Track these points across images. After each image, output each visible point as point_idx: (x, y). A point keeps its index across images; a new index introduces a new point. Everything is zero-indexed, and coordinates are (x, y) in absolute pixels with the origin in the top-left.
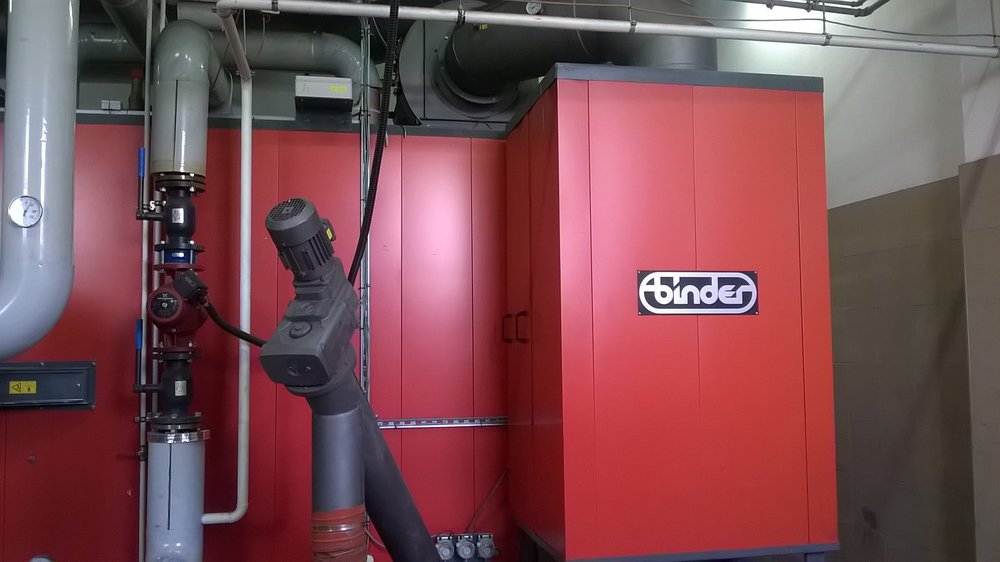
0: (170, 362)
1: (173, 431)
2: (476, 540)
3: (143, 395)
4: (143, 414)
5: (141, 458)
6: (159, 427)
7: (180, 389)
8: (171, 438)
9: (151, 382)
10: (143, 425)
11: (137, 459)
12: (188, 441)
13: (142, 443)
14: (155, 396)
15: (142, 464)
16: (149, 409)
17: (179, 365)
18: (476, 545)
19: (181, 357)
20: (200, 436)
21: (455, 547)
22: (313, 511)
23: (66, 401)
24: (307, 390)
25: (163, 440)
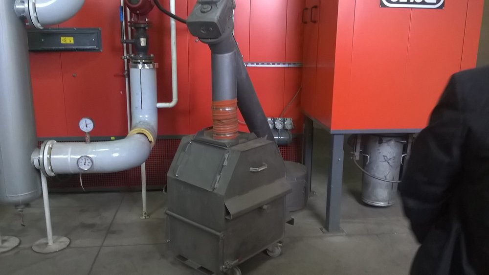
0: (137, 29)
1: (141, 63)
2: (284, 121)
3: (125, 45)
4: (125, 55)
5: (126, 76)
6: (134, 61)
7: (143, 42)
8: (140, 66)
9: (128, 38)
10: (126, 60)
11: (124, 76)
12: (148, 68)
13: (126, 68)
14: (130, 45)
15: (127, 79)
16: (128, 53)
17: (142, 29)
18: (284, 123)
19: (142, 26)
20: (154, 66)
21: (274, 124)
22: (213, 100)
23: (88, 47)
24: (210, 40)
25: (136, 67)
